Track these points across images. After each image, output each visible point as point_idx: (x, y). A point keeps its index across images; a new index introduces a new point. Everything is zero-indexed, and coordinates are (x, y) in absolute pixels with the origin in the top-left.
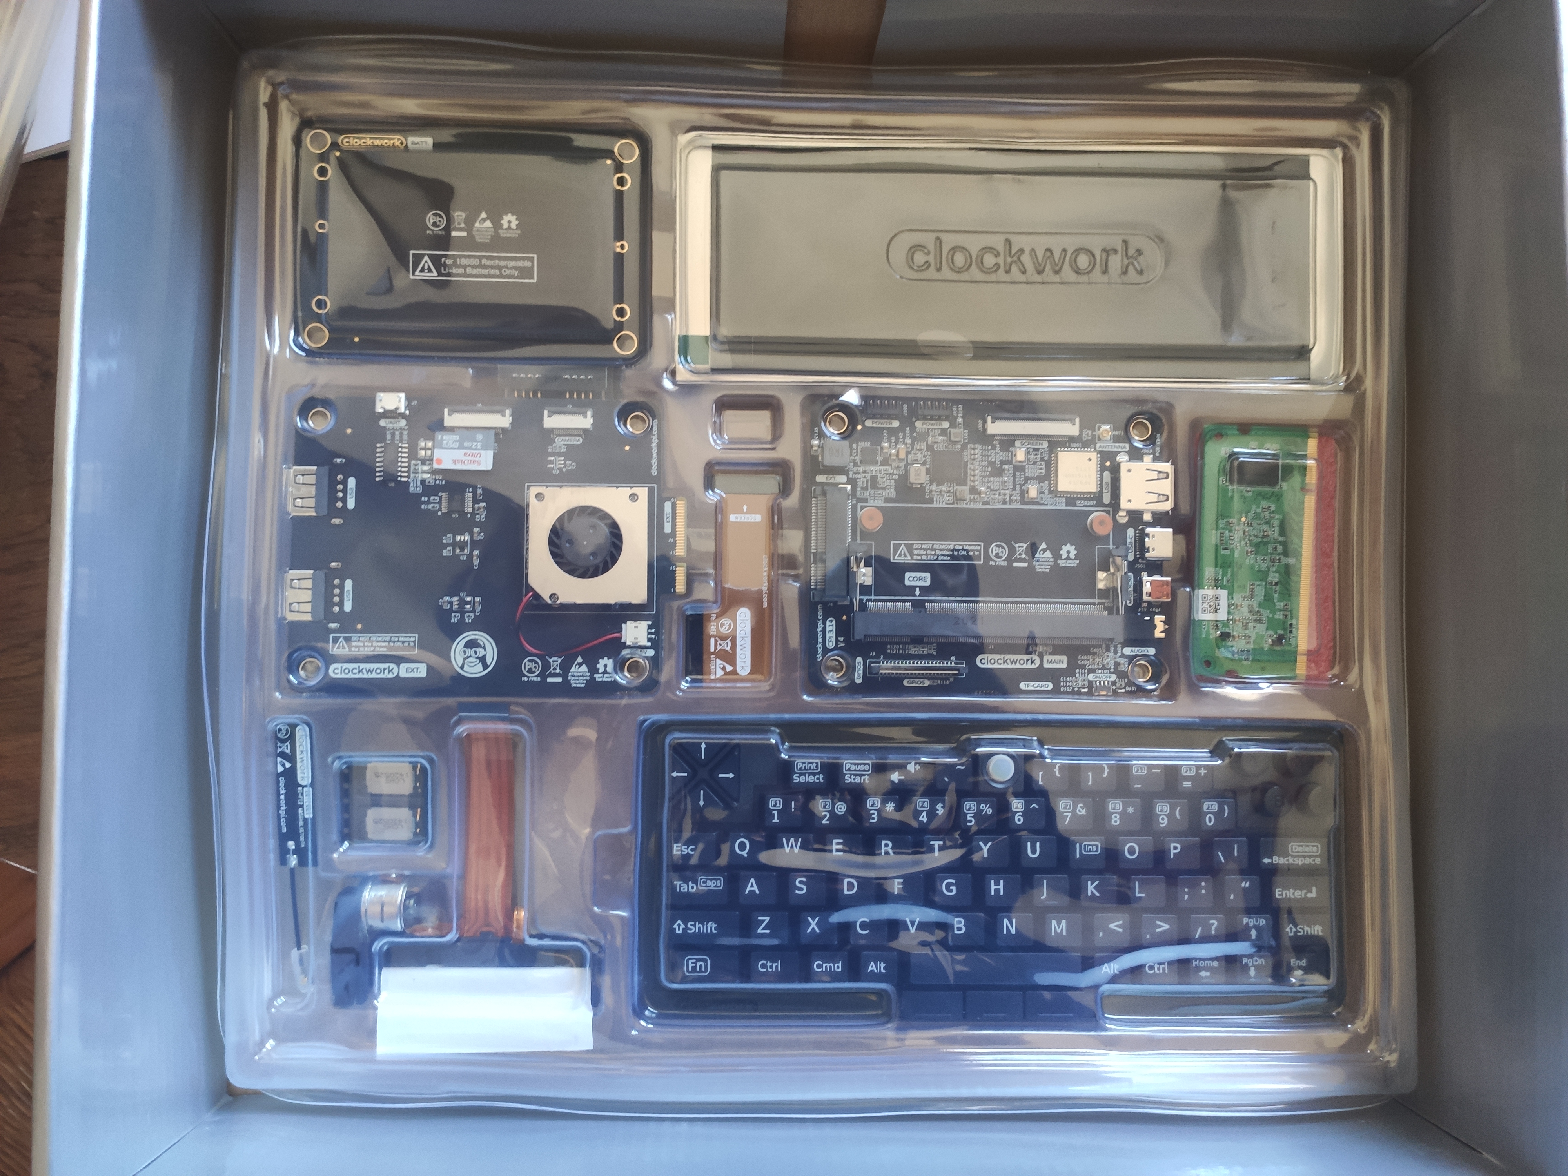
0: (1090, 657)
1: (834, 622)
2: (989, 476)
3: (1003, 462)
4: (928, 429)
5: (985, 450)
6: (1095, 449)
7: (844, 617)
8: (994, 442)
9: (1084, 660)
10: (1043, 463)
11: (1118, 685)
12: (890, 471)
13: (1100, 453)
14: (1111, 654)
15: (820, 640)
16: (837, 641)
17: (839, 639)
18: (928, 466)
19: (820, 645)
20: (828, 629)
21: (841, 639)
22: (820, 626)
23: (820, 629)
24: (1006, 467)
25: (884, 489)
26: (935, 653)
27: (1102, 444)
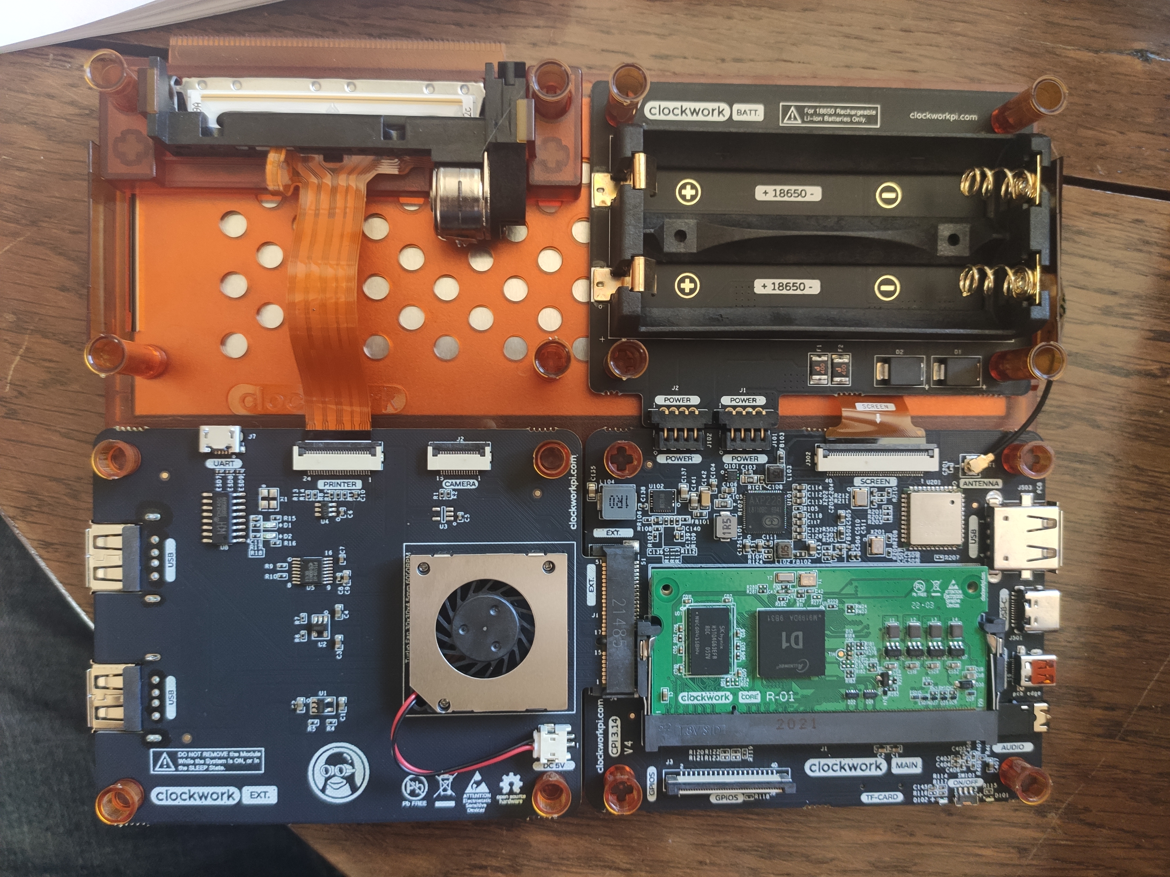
0: (950, 758)
1: (619, 722)
2: (821, 525)
3: (837, 507)
4: (740, 465)
5: (815, 491)
6: (958, 486)
7: (632, 716)
8: (827, 481)
9: (943, 762)
10: (891, 507)
11: (986, 792)
12: (690, 521)
13: (965, 491)
14: (977, 754)
15: (601, 746)
16: (623, 746)
17: (626, 743)
18: (740, 514)
19: (600, 753)
20: (611, 731)
21: (629, 744)
22: (601, 727)
23: (601, 731)
24: (842, 512)
25: (683, 545)
26: (751, 759)
27: (967, 480)
